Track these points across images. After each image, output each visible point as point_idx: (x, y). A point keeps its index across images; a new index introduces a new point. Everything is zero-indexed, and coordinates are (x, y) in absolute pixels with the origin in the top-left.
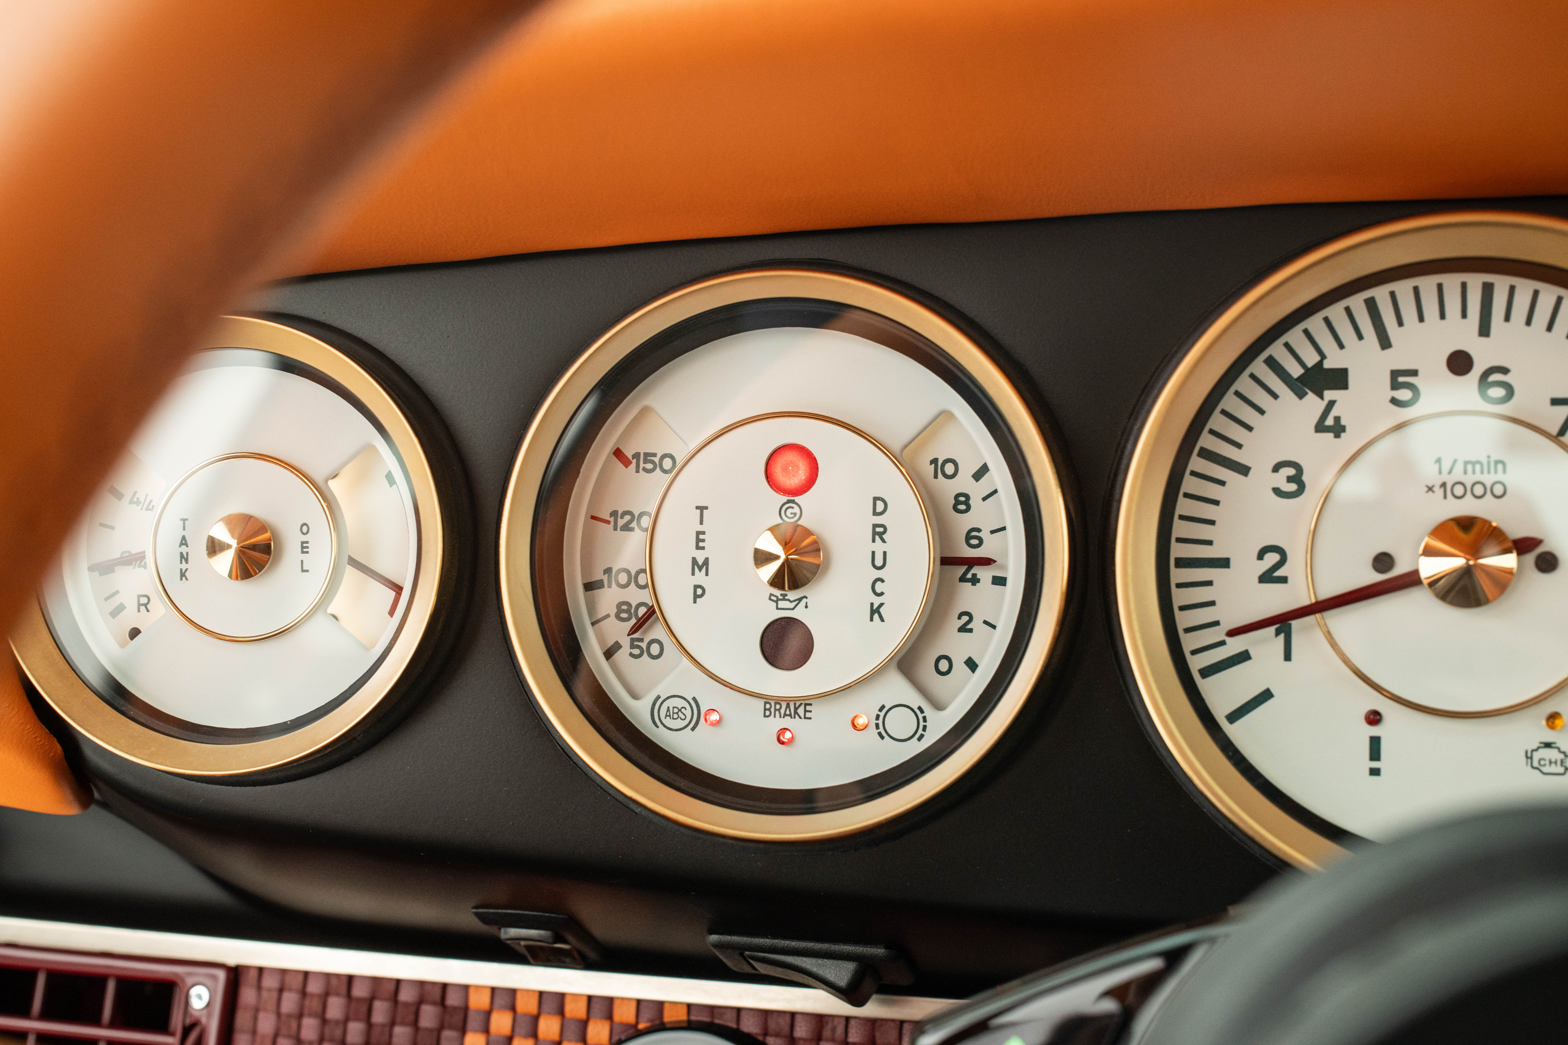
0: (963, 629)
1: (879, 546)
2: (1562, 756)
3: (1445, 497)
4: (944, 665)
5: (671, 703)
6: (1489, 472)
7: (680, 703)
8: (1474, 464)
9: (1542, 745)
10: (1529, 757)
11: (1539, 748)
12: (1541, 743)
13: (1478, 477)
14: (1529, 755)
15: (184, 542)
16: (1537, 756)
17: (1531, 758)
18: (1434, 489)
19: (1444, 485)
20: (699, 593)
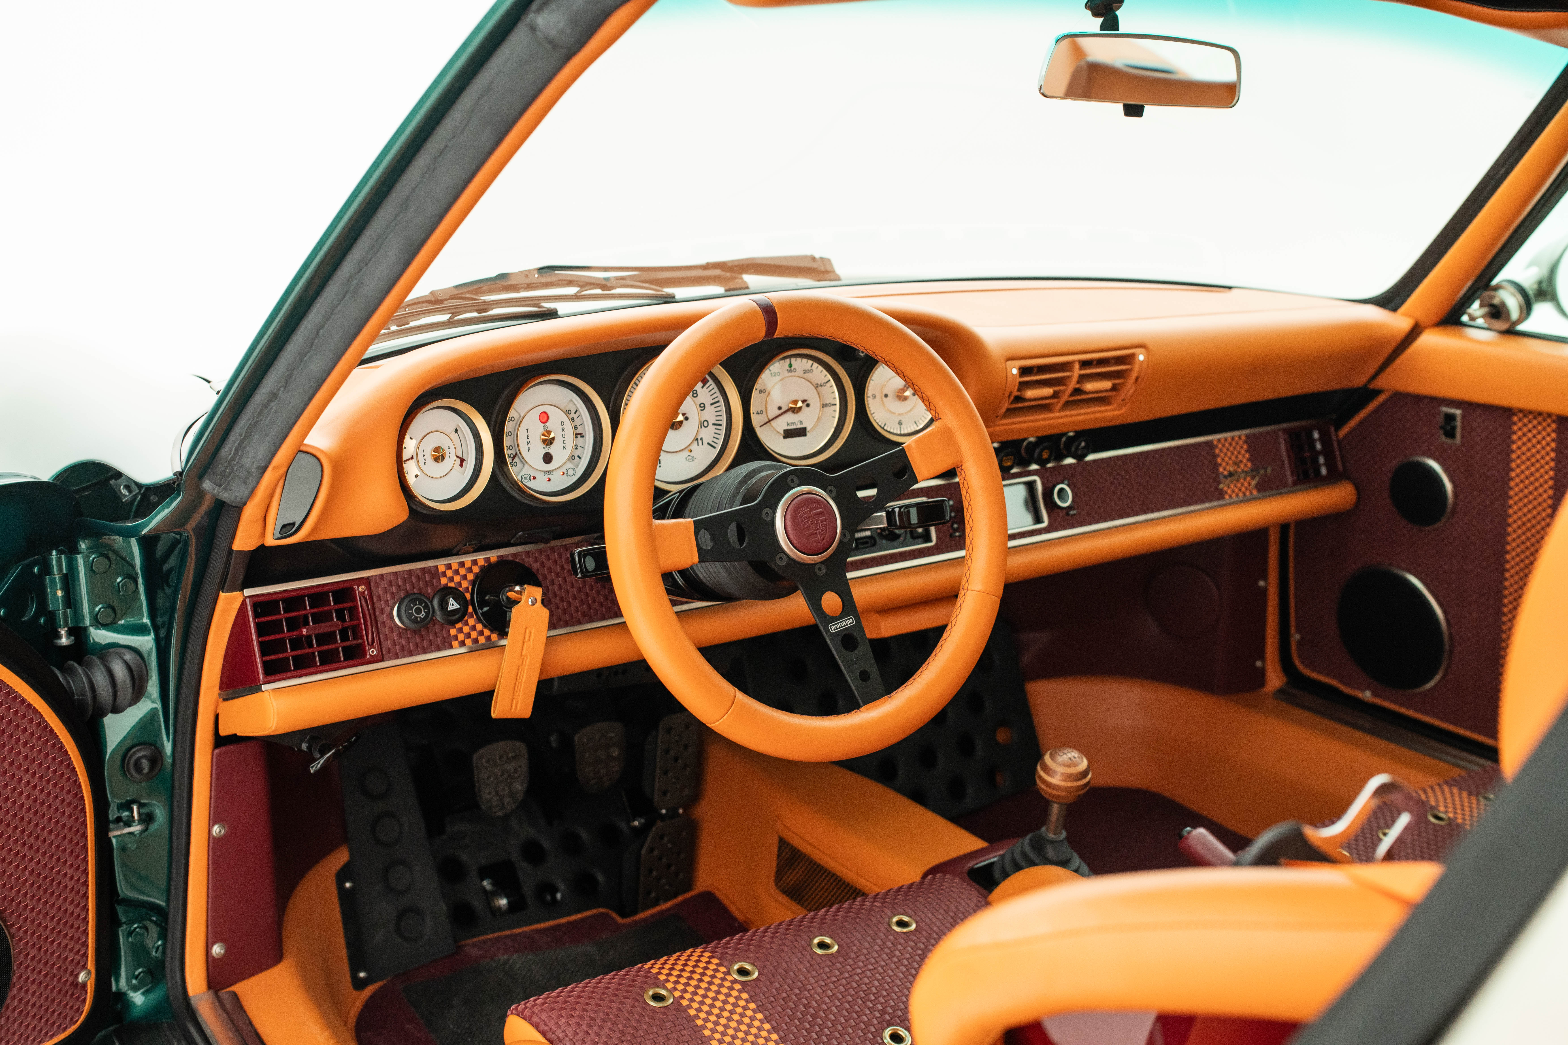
0: (576, 449)
1: (563, 433)
4: (573, 458)
5: (525, 476)
7: (526, 476)
15: (424, 456)
20: (529, 449)
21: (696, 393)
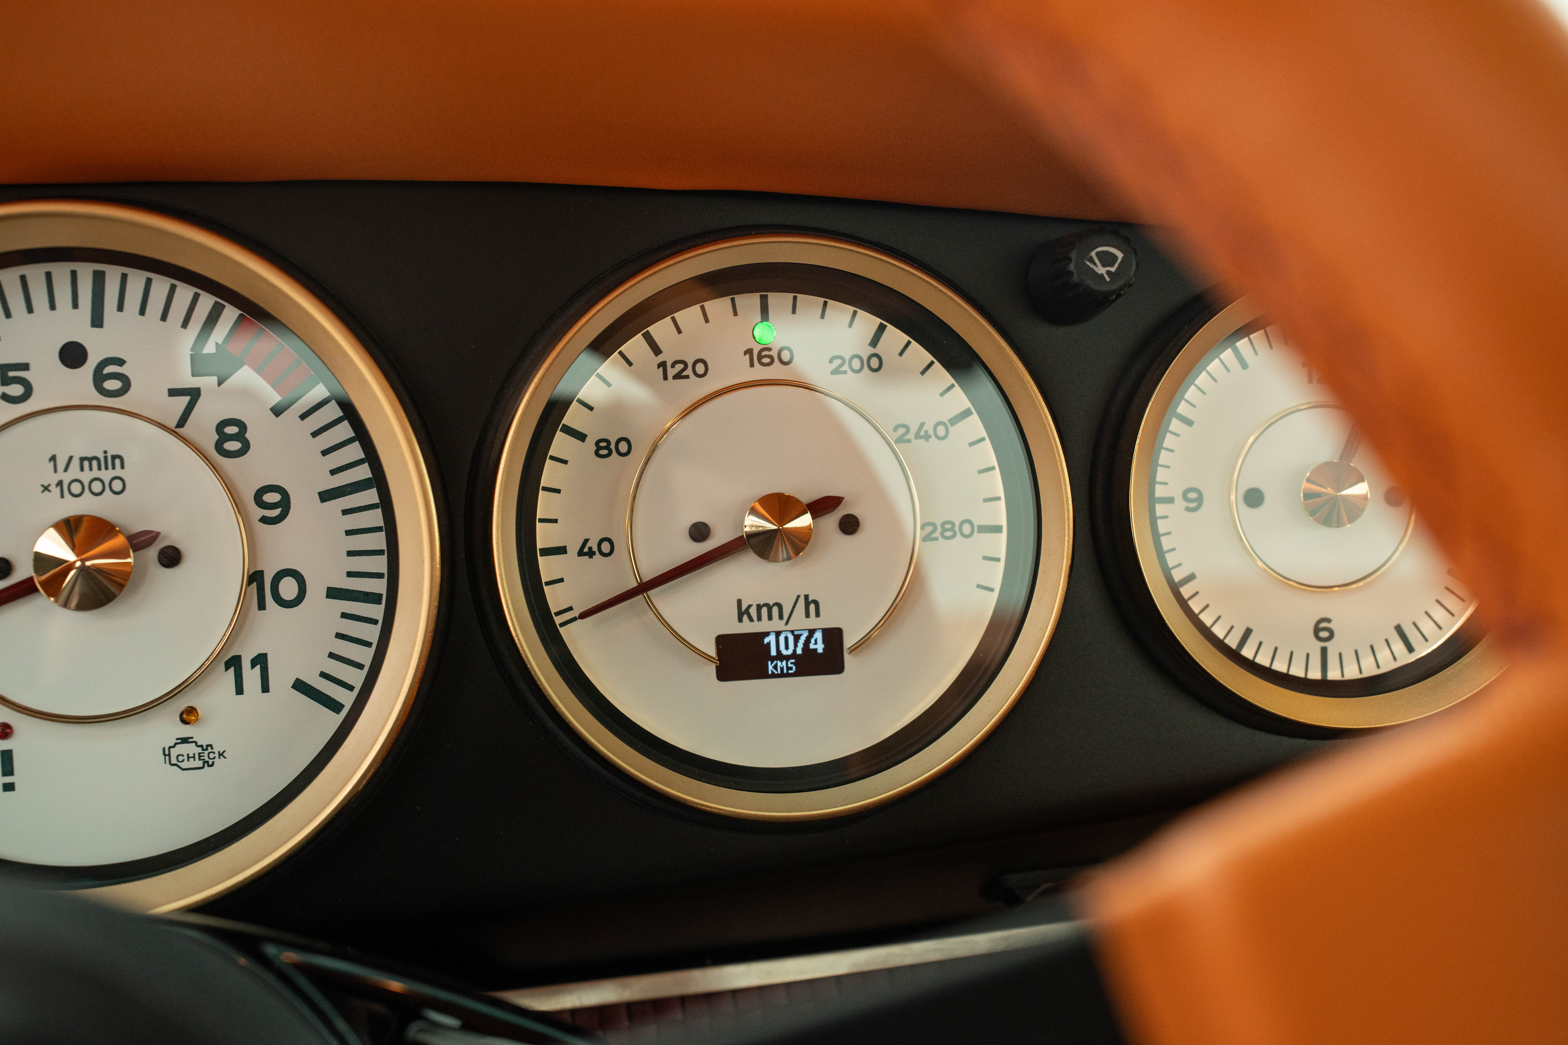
2: (200, 750)
3: (62, 496)
6: (107, 468)
8: (90, 460)
9: (180, 741)
10: (166, 754)
11: (176, 744)
12: (177, 739)
13: (96, 473)
14: (167, 753)
16: (174, 752)
17: (169, 755)
18: (50, 488)
19: (60, 484)
21: (240, 436)
